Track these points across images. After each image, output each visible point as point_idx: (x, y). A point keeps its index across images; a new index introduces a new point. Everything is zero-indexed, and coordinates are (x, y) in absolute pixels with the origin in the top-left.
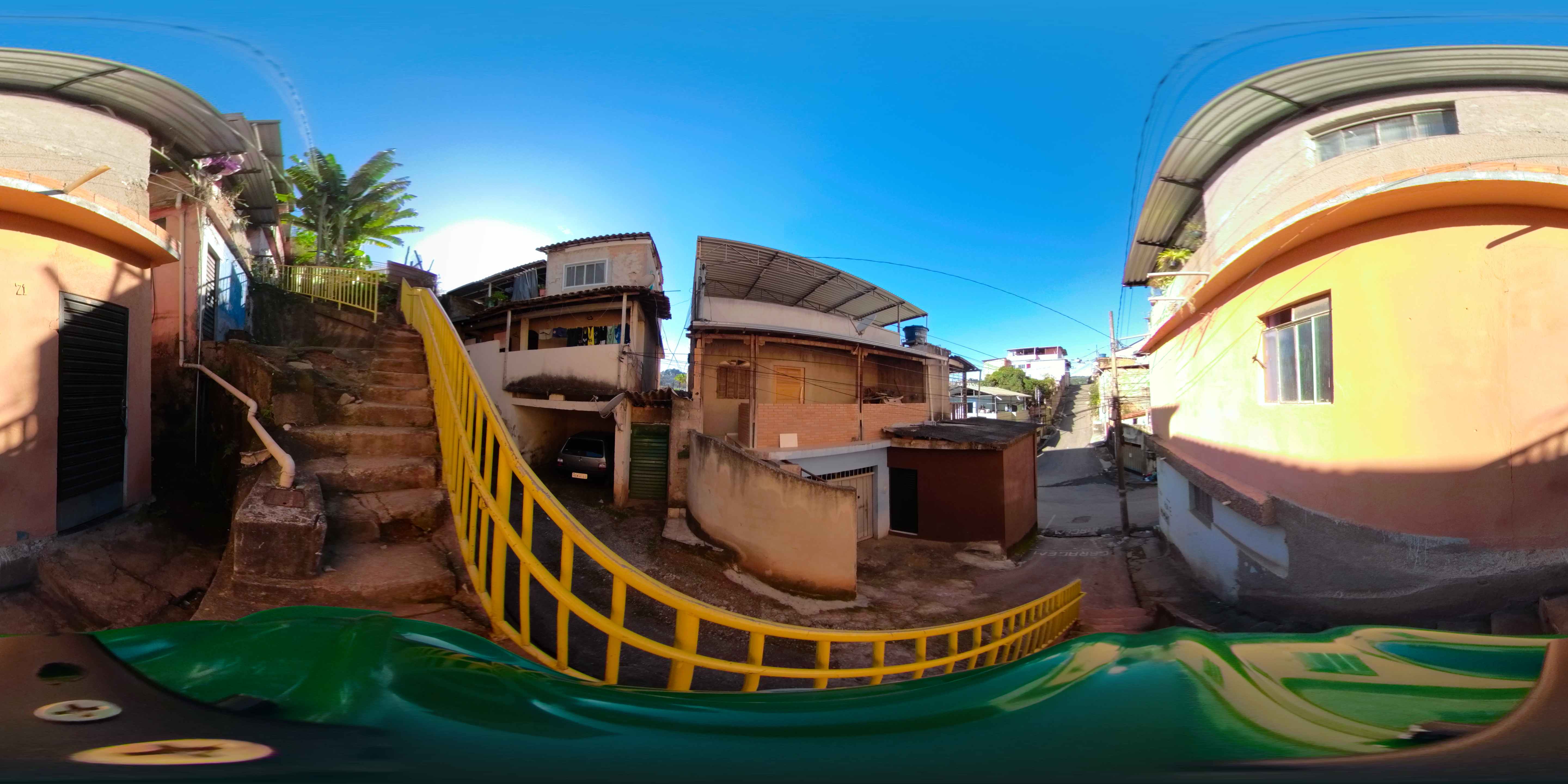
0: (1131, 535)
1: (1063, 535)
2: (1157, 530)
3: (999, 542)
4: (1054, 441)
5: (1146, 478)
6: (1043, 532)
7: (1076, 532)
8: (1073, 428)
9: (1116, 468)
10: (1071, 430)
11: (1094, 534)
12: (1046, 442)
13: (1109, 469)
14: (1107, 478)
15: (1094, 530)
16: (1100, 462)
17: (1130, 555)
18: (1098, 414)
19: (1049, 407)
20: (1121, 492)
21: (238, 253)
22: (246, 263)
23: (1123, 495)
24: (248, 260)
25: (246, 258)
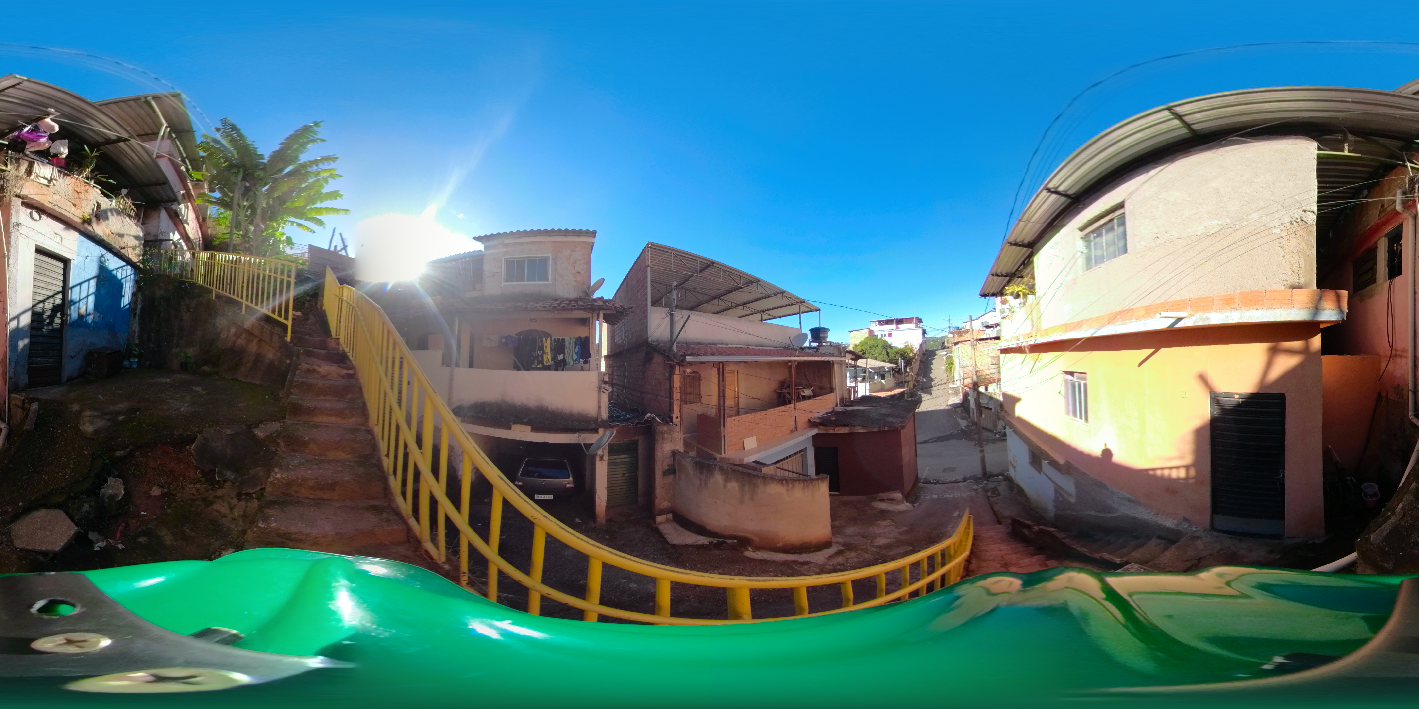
0: (989, 479)
2: (1008, 475)
3: (901, 492)
5: (996, 435)
6: (924, 480)
8: (932, 392)
9: (972, 427)
10: (931, 395)
11: (963, 480)
13: (966, 428)
14: (965, 435)
15: (961, 477)
16: (957, 421)
17: (989, 494)
19: (911, 373)
20: (979, 448)
21: (108, 244)
22: (126, 254)
23: (982, 451)
24: (130, 250)
25: (124, 248)
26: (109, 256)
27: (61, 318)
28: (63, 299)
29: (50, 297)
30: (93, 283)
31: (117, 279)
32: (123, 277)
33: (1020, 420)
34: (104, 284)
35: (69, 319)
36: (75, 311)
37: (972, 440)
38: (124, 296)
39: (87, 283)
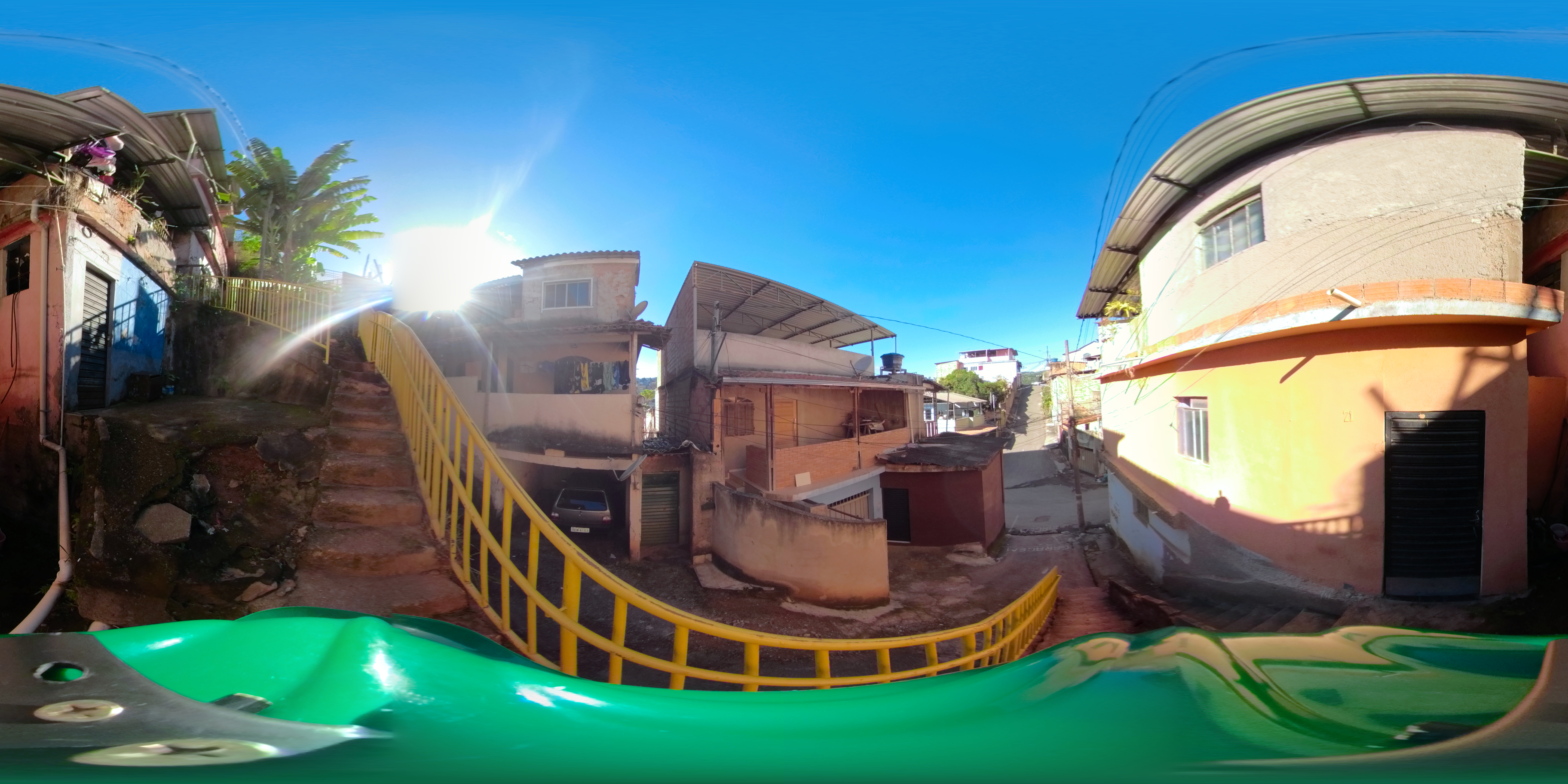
0: (1087, 531)
1: (1028, 533)
2: (1108, 527)
3: (981, 542)
4: (1011, 443)
5: (1097, 480)
6: (1012, 530)
7: (1039, 530)
8: (1026, 433)
9: (1070, 469)
11: (1056, 531)
12: (1002, 446)
13: (1064, 470)
14: (1063, 479)
15: (1054, 528)
16: (1055, 464)
17: (1086, 548)
18: (1051, 416)
19: (1003, 410)
20: (1077, 495)
21: (148, 267)
22: (163, 278)
23: (1079, 498)
24: (166, 274)
25: (161, 272)
26: (147, 279)
27: (106, 339)
28: (107, 320)
29: (96, 316)
30: (133, 305)
31: (154, 303)
32: (159, 301)
33: (1123, 461)
34: (142, 308)
35: (113, 339)
36: (118, 332)
37: (1069, 485)
38: (159, 322)
39: (128, 305)
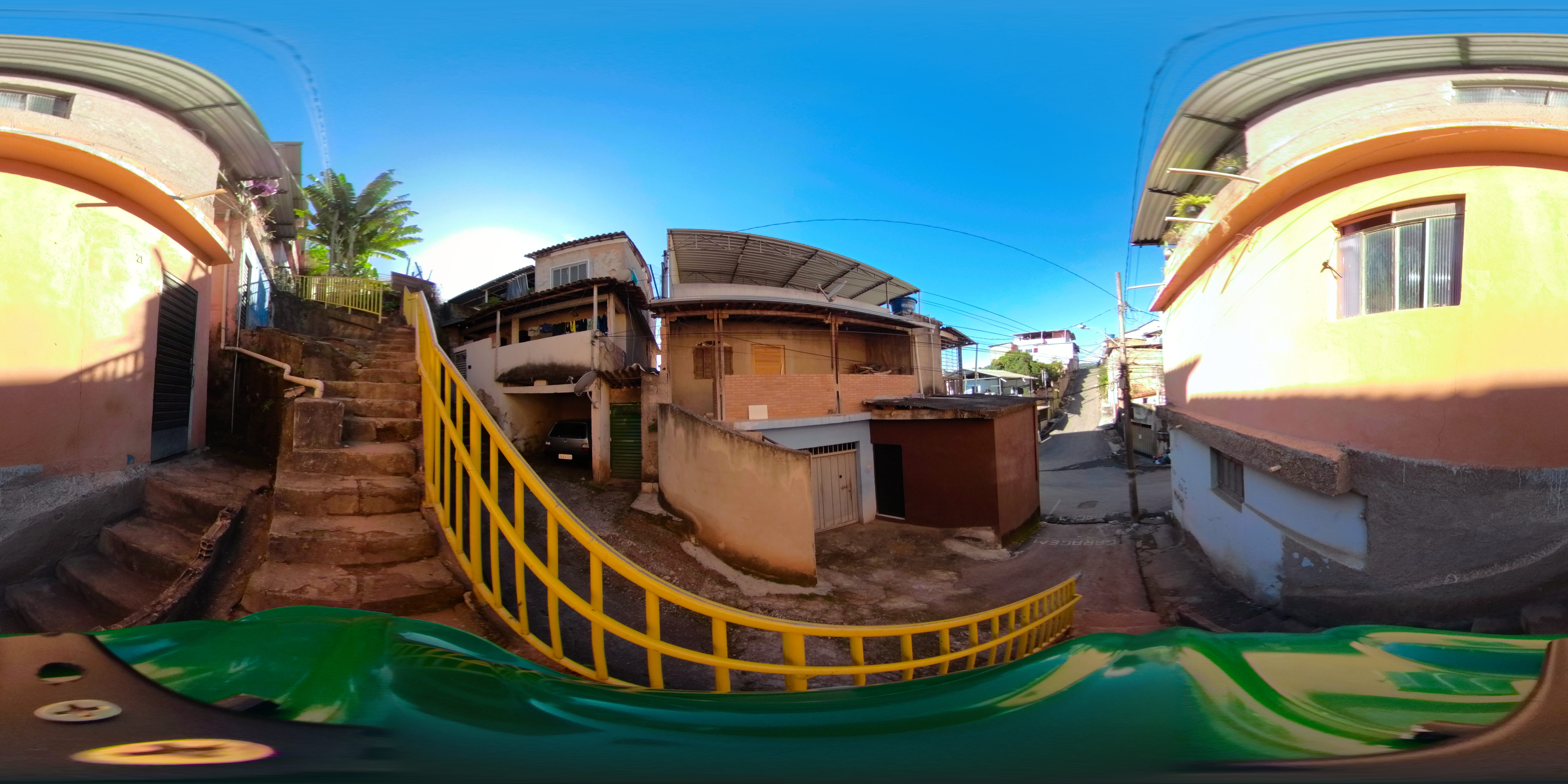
0: (1142, 521)
1: (1068, 522)
2: (1169, 516)
3: (992, 529)
4: (1061, 425)
5: (1157, 461)
6: (1047, 518)
7: (1082, 518)
8: (1081, 411)
9: (1125, 451)
10: (1079, 413)
11: (1102, 520)
12: (1053, 425)
13: (1118, 452)
14: (1116, 461)
15: (1100, 516)
16: (1108, 445)
17: (1139, 544)
18: (1107, 397)
19: (1056, 390)
20: (1131, 478)
23: (1134, 482)
37: (1123, 467)
